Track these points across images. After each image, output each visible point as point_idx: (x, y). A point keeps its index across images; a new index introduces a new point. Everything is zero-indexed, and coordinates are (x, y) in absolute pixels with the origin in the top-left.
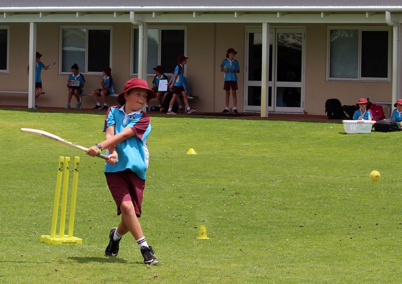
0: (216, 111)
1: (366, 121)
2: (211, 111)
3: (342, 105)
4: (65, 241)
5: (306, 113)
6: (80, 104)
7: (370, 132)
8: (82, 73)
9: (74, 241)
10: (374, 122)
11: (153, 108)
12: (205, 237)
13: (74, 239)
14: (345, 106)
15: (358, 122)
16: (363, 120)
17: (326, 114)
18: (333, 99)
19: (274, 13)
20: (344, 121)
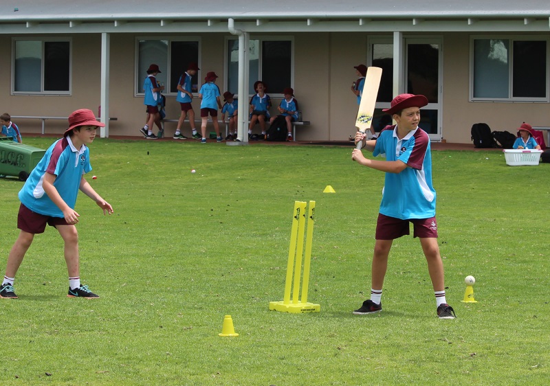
0: (333, 139)
1: (532, 150)
2: (326, 139)
3: (492, 131)
4: (303, 308)
5: (444, 141)
6: (162, 132)
7: (537, 163)
8: (164, 94)
9: (312, 307)
10: (542, 151)
11: (254, 136)
12: (472, 300)
13: (312, 305)
14: (495, 132)
15: (524, 152)
16: (527, 149)
17: (472, 142)
18: (480, 124)
19: (408, 19)
20: (506, 150)
